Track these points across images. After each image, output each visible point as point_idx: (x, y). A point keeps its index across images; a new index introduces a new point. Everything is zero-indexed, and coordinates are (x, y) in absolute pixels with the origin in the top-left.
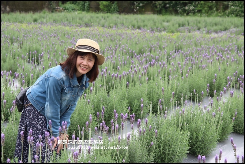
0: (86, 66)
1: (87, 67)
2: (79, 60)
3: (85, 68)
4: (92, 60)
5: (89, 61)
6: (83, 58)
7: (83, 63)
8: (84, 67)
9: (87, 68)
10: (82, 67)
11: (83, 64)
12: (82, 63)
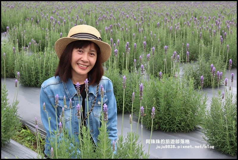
0: (87, 62)
1: (87, 64)
2: (76, 55)
3: (85, 65)
4: (94, 55)
5: (89, 56)
6: (81, 52)
7: (82, 59)
8: (83, 65)
9: (88, 66)
10: (81, 65)
11: (82, 61)
12: (80, 59)
